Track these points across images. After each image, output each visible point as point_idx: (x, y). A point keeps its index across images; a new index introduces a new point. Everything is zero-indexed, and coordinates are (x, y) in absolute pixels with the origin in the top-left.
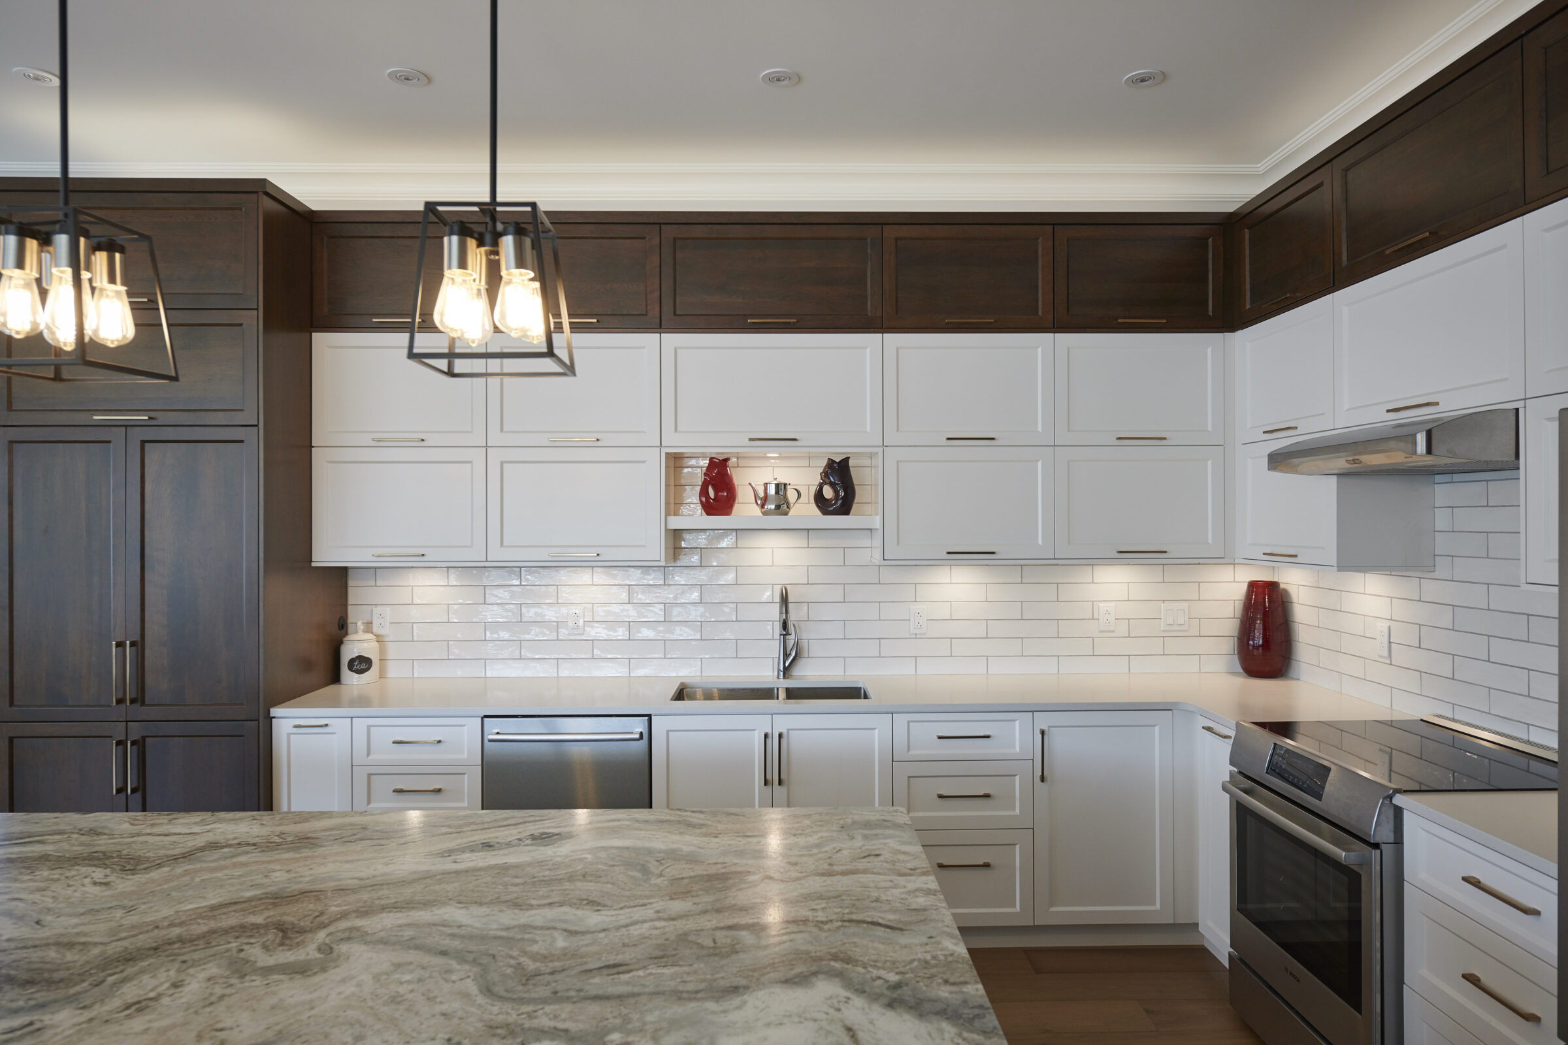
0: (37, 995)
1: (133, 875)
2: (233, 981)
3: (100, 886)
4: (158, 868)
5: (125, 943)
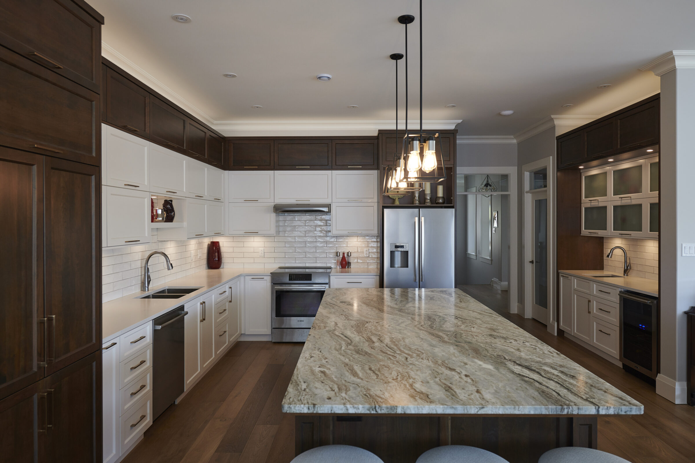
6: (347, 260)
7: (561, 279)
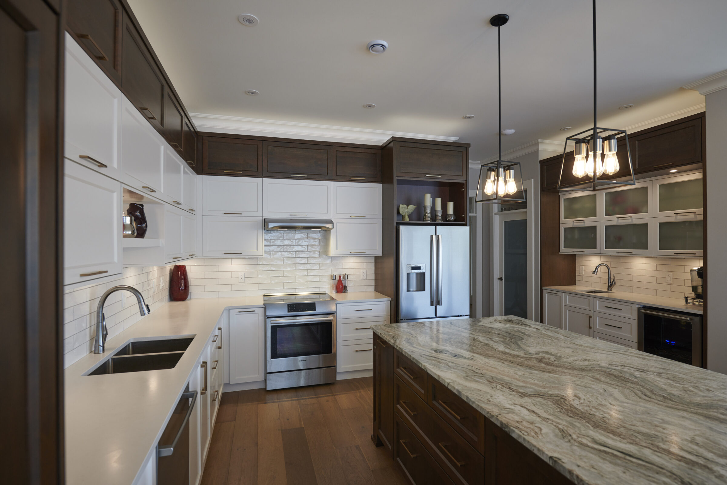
0: (609, 371)
1: (563, 396)
2: (563, 356)
3: (578, 396)
4: (553, 394)
5: (581, 373)
6: (343, 284)
7: (546, 296)
